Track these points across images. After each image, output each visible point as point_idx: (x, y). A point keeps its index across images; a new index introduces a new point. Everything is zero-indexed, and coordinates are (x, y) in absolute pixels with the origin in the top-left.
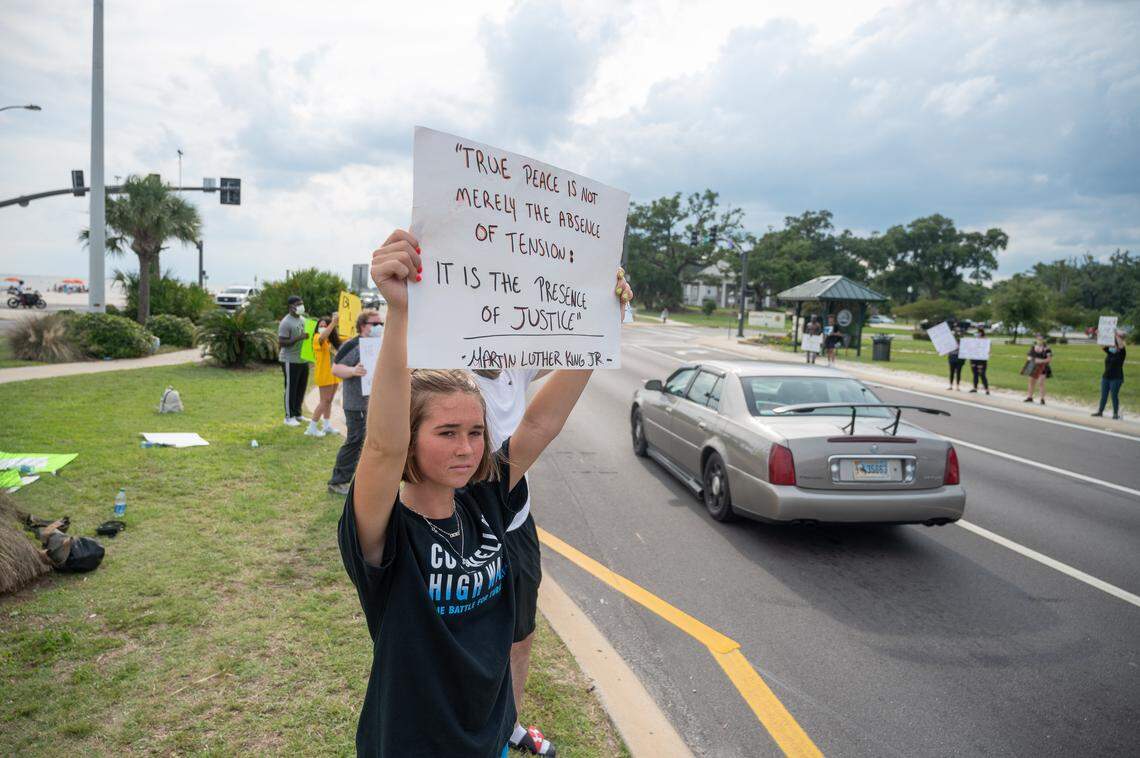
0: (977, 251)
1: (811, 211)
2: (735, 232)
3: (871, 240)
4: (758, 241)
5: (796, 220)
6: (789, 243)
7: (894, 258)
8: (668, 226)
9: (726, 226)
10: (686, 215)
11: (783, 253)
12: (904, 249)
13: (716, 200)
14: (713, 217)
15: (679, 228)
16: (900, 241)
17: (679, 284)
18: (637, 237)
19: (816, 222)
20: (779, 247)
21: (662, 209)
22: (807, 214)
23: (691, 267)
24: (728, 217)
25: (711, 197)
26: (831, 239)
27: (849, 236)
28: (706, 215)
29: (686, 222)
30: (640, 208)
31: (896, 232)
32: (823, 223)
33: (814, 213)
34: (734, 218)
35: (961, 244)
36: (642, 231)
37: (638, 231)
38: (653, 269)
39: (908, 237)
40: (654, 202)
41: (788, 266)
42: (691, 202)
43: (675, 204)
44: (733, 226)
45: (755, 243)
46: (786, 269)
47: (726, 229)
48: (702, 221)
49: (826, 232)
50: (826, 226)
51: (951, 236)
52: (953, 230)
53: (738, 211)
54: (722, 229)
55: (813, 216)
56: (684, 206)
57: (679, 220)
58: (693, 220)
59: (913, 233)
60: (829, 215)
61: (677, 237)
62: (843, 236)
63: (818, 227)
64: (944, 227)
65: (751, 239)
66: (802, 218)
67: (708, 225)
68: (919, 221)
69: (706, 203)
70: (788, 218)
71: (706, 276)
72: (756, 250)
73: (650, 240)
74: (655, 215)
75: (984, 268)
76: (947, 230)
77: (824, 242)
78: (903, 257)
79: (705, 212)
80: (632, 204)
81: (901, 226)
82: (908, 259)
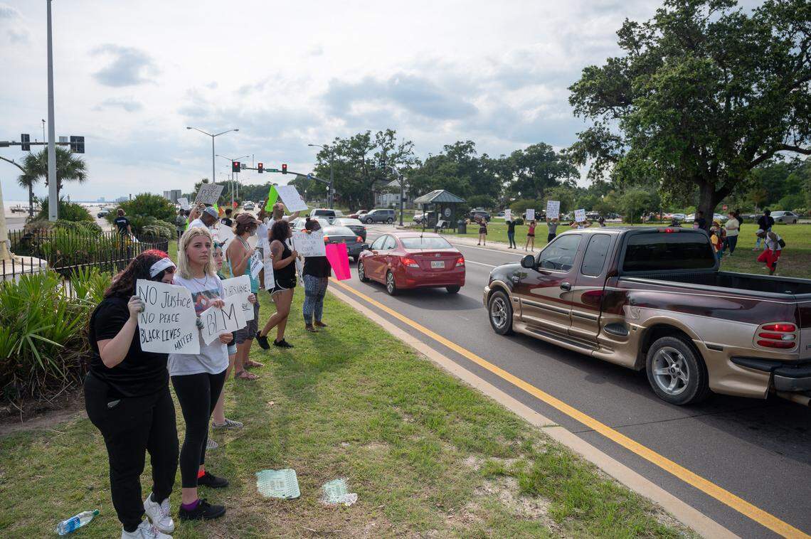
0: (568, 166)
1: (460, 141)
2: (408, 158)
3: (500, 160)
4: (423, 163)
5: (452, 147)
6: (443, 164)
7: (518, 172)
8: (363, 154)
9: (402, 153)
10: (375, 146)
11: (440, 171)
12: (523, 166)
13: (394, 136)
14: (392, 147)
15: (369, 155)
16: (519, 160)
17: (372, 193)
18: (341, 162)
19: (465, 148)
20: (437, 167)
21: (358, 143)
22: (458, 143)
23: (379, 181)
24: (403, 148)
25: (391, 133)
26: (475, 160)
27: (486, 158)
28: (388, 146)
29: (375, 151)
30: (343, 142)
31: (517, 154)
32: (469, 149)
33: (462, 143)
34: (406, 148)
35: (558, 162)
36: (345, 157)
37: (342, 157)
38: (354, 184)
39: (525, 158)
40: (352, 138)
41: (442, 180)
42: (378, 137)
43: (366, 138)
44: (407, 153)
45: (421, 165)
46: (440, 182)
47: (403, 155)
48: (386, 150)
49: (471, 156)
50: (471, 151)
51: (552, 157)
52: (553, 153)
53: (410, 143)
54: (399, 156)
55: (462, 145)
56: (373, 139)
57: (370, 149)
58: (379, 149)
59: (527, 155)
60: (473, 143)
61: (368, 161)
62: (483, 158)
63: (466, 152)
64: (547, 151)
65: (418, 162)
66: (455, 146)
67: (390, 153)
68: (531, 147)
69: (388, 138)
70: (445, 146)
71: (391, 188)
72: (421, 169)
73: (350, 164)
74: (352, 146)
75: (572, 178)
76: (549, 153)
77: (470, 162)
78: (522, 172)
79: (387, 144)
80: (337, 139)
81: (521, 150)
82: (526, 173)
